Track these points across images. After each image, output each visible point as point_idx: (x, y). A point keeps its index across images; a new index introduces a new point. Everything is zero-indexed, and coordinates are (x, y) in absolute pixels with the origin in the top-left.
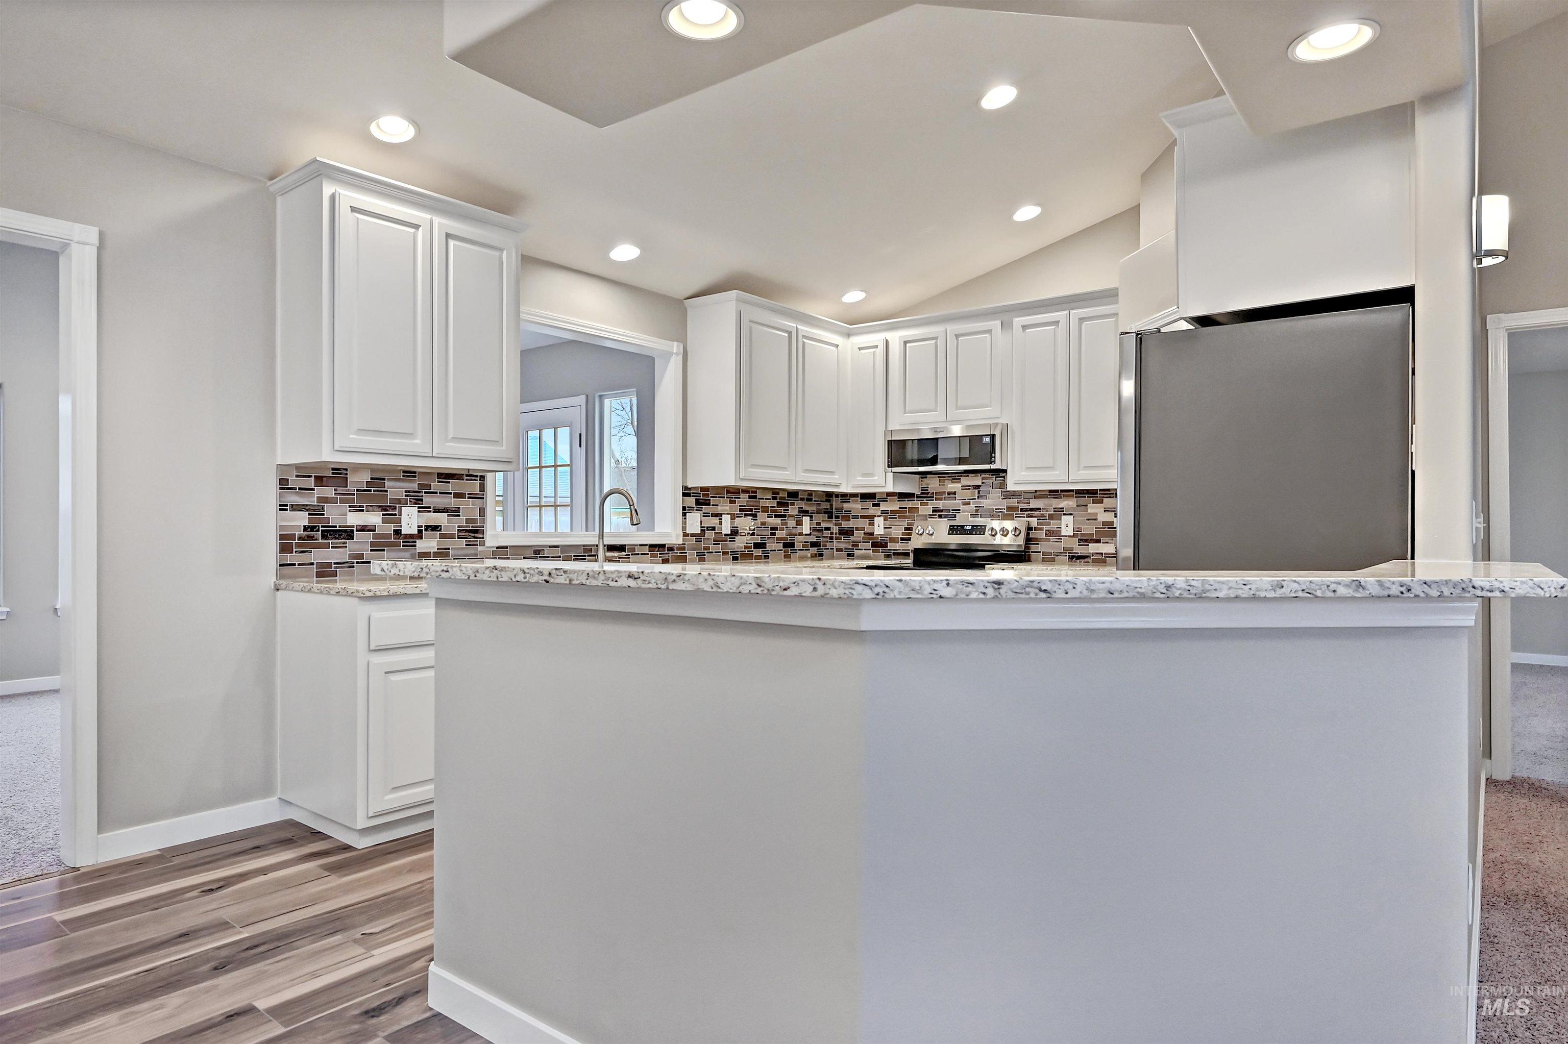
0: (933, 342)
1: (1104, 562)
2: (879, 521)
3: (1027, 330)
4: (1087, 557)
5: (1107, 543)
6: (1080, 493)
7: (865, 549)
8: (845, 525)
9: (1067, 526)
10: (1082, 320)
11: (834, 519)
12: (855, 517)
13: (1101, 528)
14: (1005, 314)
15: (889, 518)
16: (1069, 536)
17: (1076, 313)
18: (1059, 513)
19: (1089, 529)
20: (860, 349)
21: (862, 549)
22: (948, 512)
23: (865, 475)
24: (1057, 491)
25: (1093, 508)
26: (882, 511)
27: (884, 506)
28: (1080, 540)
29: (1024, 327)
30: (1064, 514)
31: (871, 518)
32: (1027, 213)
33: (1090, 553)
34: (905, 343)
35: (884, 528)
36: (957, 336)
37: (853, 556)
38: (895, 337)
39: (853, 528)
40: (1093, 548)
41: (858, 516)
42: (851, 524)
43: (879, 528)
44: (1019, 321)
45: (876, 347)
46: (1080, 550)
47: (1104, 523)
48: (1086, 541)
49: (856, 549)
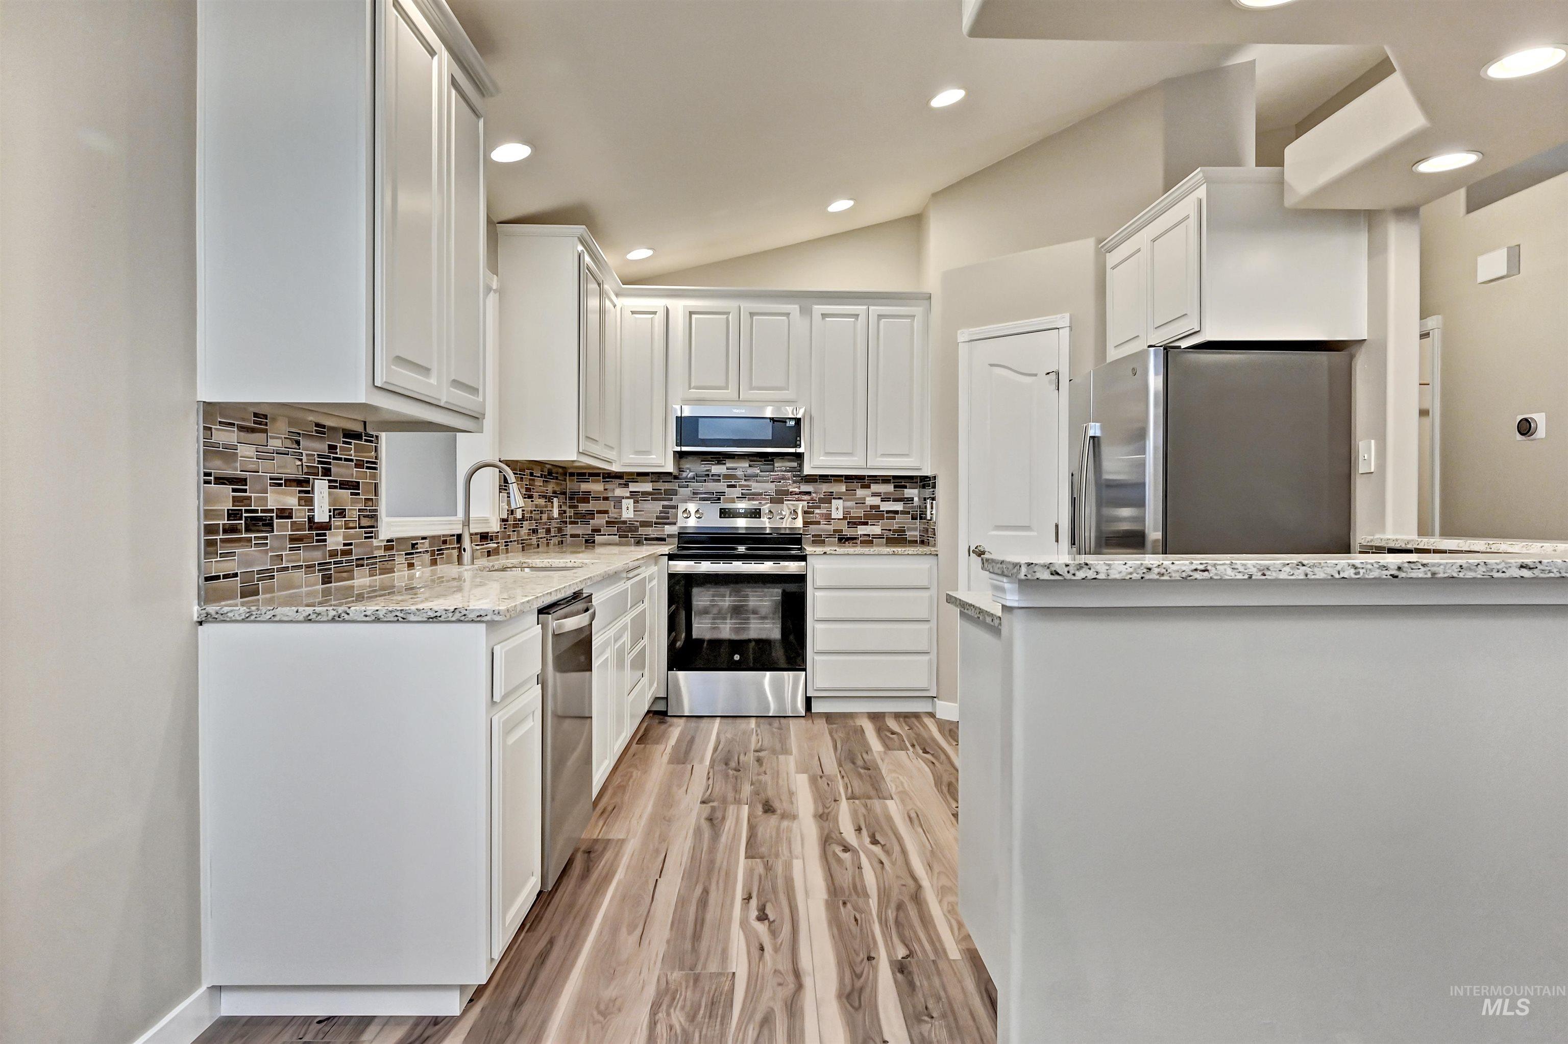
0: (725, 316)
1: (872, 542)
2: (628, 504)
3: (827, 319)
4: (855, 538)
5: (874, 525)
6: (849, 478)
7: (608, 535)
8: (583, 507)
9: (837, 509)
10: (880, 317)
11: (568, 501)
12: (597, 499)
13: (869, 511)
14: (807, 298)
15: (641, 500)
16: (838, 519)
17: (875, 310)
18: (828, 498)
19: (859, 513)
20: (633, 313)
21: (605, 535)
22: (711, 495)
23: (638, 453)
24: (827, 476)
25: (860, 493)
26: (631, 492)
27: (633, 487)
28: (849, 523)
29: (824, 316)
30: (834, 498)
31: (619, 501)
32: (841, 205)
33: (858, 535)
34: (691, 313)
35: (634, 511)
36: (752, 314)
37: (594, 542)
38: (679, 307)
39: (594, 511)
40: (861, 530)
41: (600, 497)
42: (592, 506)
43: (628, 512)
44: (819, 309)
45: (655, 313)
46: (848, 532)
47: (872, 507)
48: (855, 523)
49: (597, 535)
